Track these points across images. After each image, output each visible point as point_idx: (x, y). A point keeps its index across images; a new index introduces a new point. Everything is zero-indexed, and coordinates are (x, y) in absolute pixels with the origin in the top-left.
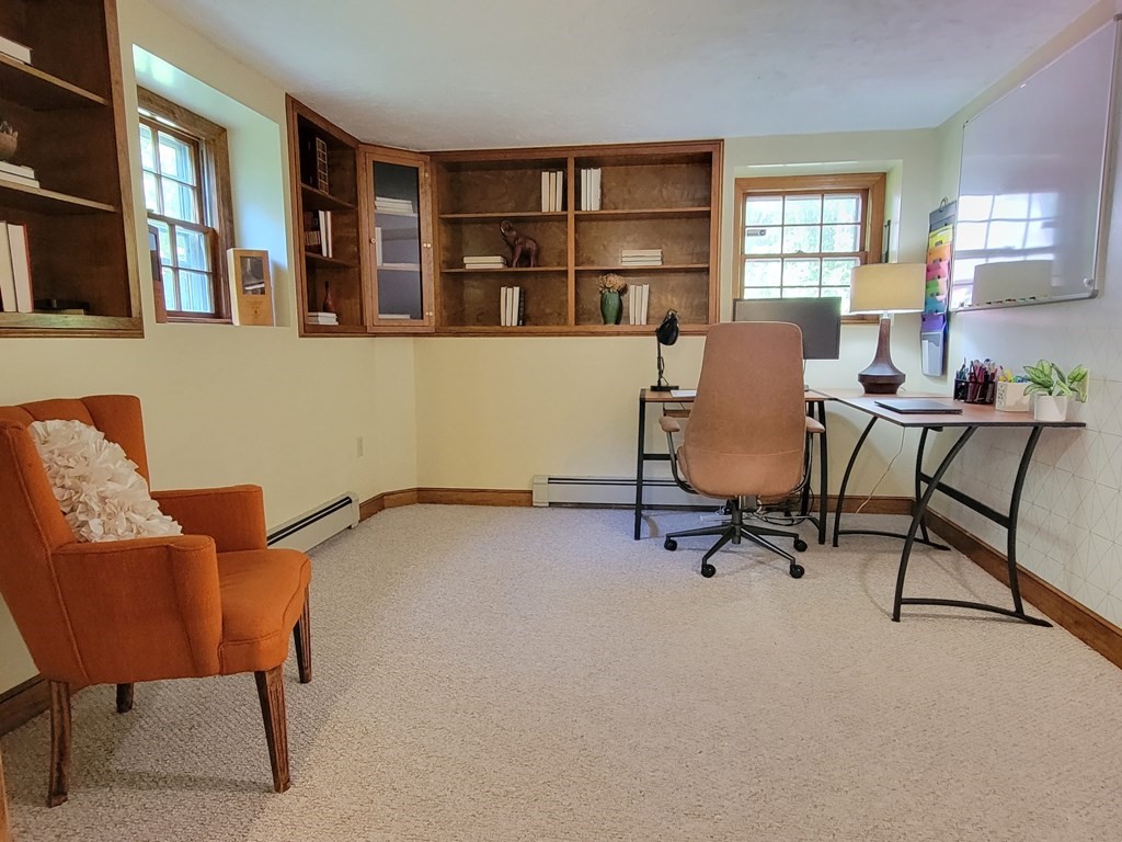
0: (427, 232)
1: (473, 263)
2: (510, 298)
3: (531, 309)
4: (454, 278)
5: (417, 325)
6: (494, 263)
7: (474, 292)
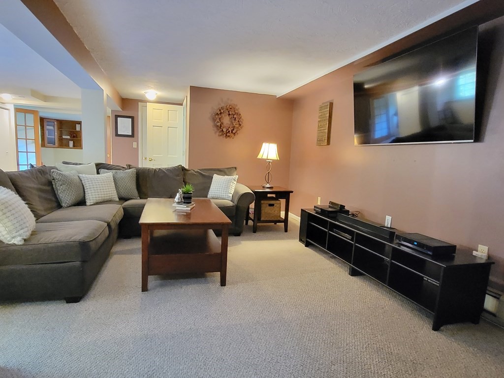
0: (56, 131)
1: (64, 137)
2: (71, 143)
3: (75, 145)
4: (61, 139)
5: (54, 146)
6: (69, 137)
7: (64, 142)
